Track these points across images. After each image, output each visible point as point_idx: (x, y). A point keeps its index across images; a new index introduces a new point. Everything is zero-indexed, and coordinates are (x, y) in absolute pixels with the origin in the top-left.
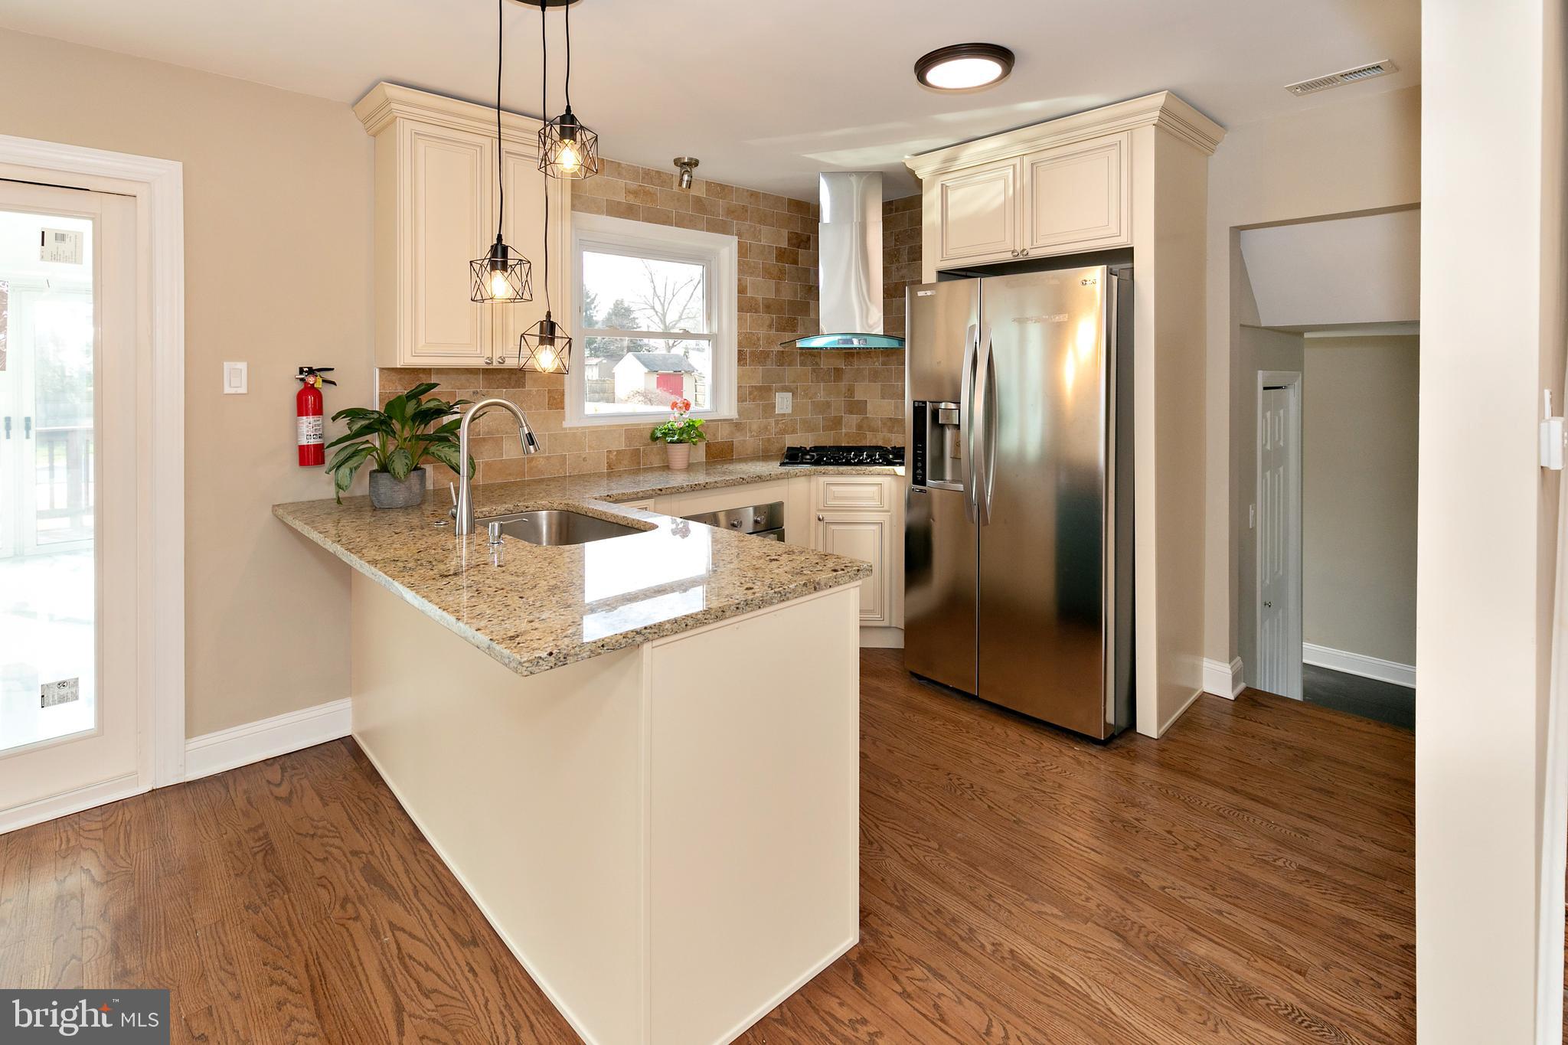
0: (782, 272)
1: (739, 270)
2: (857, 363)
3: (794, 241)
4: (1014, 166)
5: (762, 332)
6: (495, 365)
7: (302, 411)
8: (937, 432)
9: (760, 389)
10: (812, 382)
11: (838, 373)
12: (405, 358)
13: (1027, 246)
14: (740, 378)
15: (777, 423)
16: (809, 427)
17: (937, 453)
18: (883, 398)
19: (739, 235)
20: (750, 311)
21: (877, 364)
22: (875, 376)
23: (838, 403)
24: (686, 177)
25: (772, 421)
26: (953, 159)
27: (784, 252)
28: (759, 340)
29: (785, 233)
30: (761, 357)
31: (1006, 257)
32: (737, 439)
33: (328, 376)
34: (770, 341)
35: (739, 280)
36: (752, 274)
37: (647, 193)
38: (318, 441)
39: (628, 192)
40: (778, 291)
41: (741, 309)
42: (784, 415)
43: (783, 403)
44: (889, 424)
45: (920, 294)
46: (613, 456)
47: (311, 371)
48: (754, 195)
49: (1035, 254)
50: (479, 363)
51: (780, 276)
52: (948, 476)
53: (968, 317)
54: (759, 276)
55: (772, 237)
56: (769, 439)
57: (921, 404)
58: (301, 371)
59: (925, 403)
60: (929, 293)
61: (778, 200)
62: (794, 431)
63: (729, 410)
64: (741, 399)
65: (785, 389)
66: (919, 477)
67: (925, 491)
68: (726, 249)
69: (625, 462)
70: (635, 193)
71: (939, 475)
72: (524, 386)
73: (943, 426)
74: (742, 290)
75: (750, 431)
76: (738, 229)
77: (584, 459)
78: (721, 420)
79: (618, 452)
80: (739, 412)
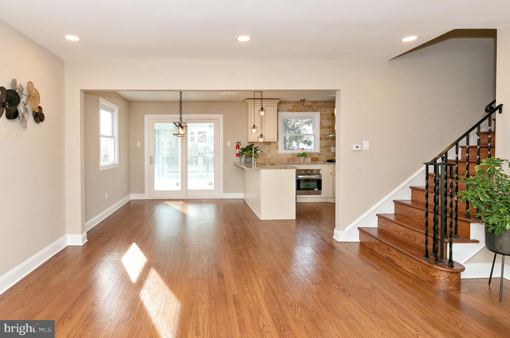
1: (320, 119)
7: (237, 148)
9: (327, 146)
12: (250, 140)
14: (320, 144)
15: (331, 154)
19: (320, 112)
20: (323, 128)
24: (303, 103)
28: (325, 134)
30: (326, 138)
32: (320, 157)
33: (240, 143)
35: (320, 122)
36: (324, 120)
37: (296, 106)
38: (238, 153)
39: (292, 107)
41: (321, 128)
42: (333, 152)
43: (333, 149)
47: (238, 143)
48: (325, 102)
54: (326, 120)
58: (237, 143)
63: (318, 150)
64: (321, 148)
68: (317, 115)
69: (291, 160)
70: (294, 107)
72: (270, 145)
74: (321, 124)
75: (324, 155)
76: (320, 110)
77: (283, 159)
78: (315, 153)
79: (290, 158)
80: (320, 151)
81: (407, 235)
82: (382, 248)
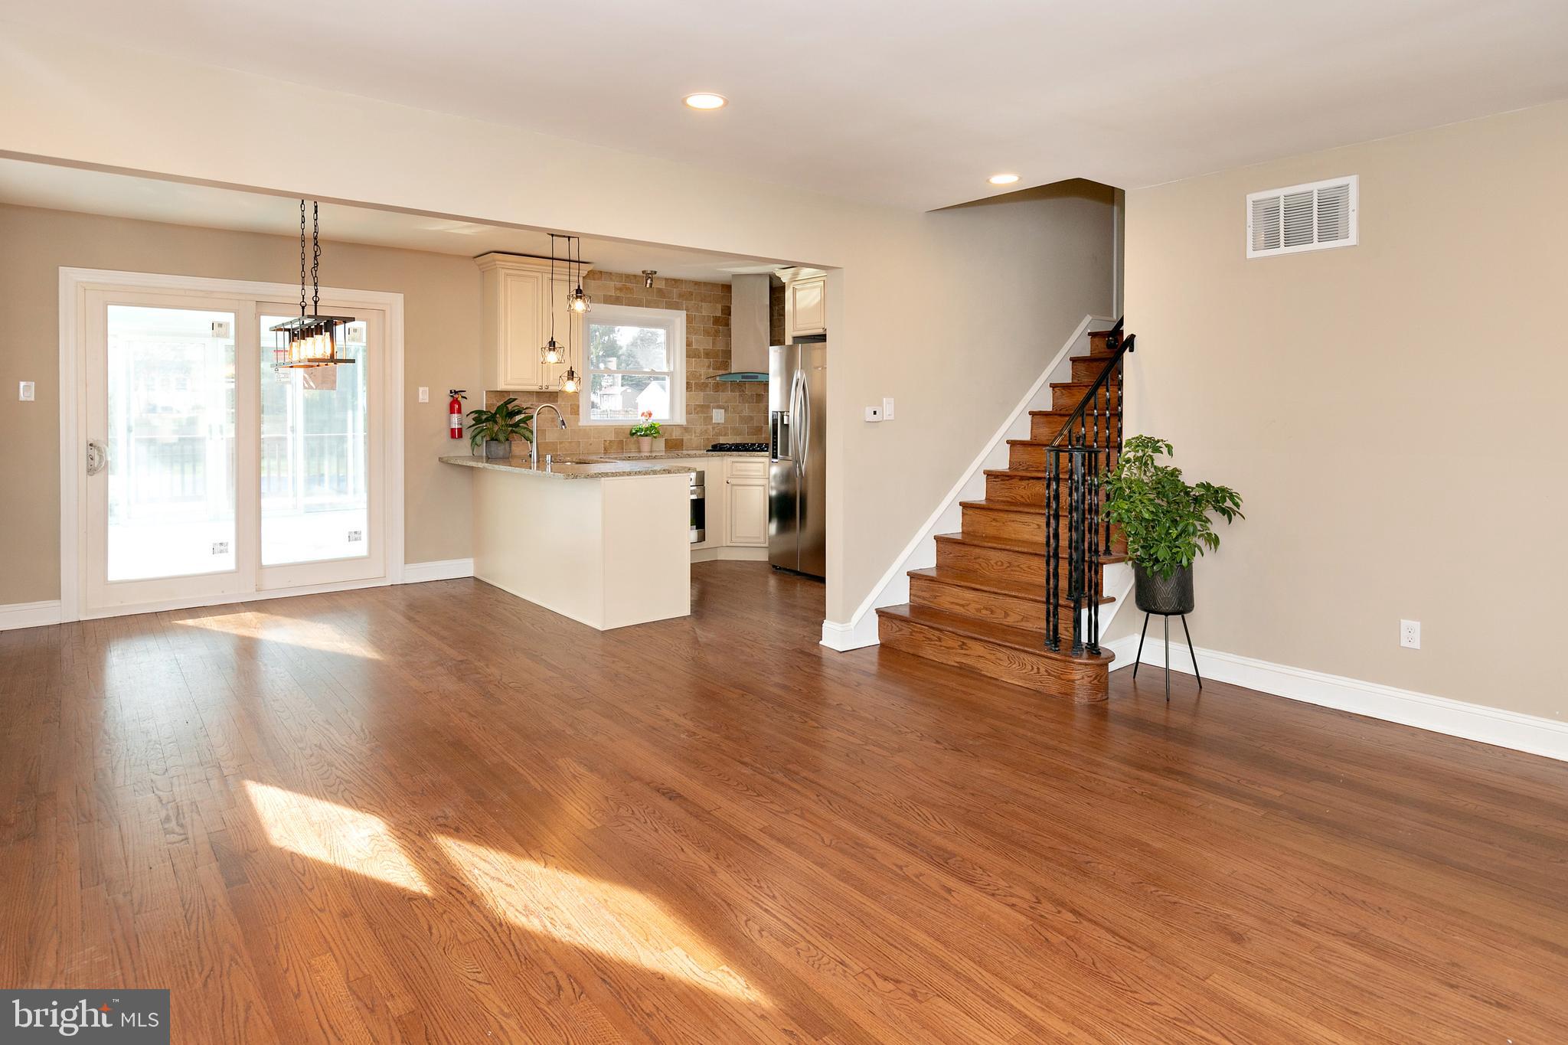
0: (717, 332)
1: (687, 331)
4: (824, 282)
5: (703, 371)
6: (544, 389)
7: (452, 411)
8: (785, 429)
9: (701, 406)
10: (738, 402)
12: (502, 386)
14: (687, 399)
15: (713, 428)
16: (729, 432)
19: (687, 310)
20: (694, 357)
24: (649, 281)
25: (710, 427)
26: (797, 274)
27: (718, 319)
28: (701, 375)
29: (719, 306)
30: (703, 387)
32: (686, 437)
33: (463, 394)
34: (708, 376)
35: (687, 338)
36: (695, 334)
37: (628, 289)
38: (460, 427)
39: (616, 289)
40: (714, 343)
41: (688, 356)
42: (719, 424)
46: (607, 444)
47: (456, 392)
48: (697, 283)
50: (535, 388)
51: (713, 334)
54: (699, 335)
55: (709, 310)
56: (708, 439)
57: (776, 413)
58: (451, 392)
59: (778, 412)
61: (713, 286)
62: (724, 434)
63: (680, 419)
64: (688, 413)
65: (719, 407)
66: (775, 455)
68: (679, 319)
69: (615, 447)
70: (620, 289)
72: (557, 401)
74: (689, 344)
75: (695, 433)
76: (687, 307)
77: (590, 444)
78: (674, 425)
79: (610, 441)
80: (687, 421)
81: (986, 609)
82: (945, 647)
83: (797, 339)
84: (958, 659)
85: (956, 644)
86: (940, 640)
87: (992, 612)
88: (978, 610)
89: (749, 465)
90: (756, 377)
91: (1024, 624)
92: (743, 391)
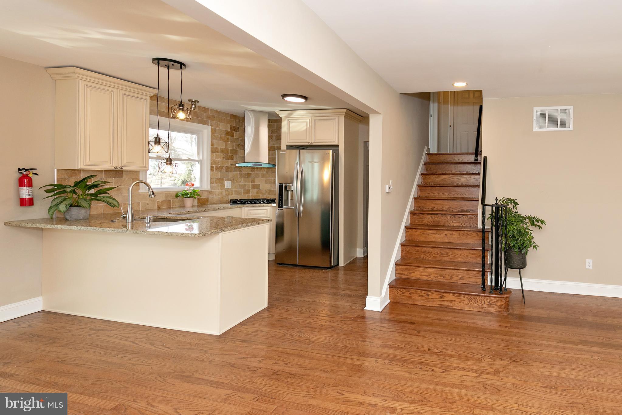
1: (211, 138)
2: (256, 171)
3: (233, 129)
4: (309, 119)
5: (220, 160)
6: (119, 169)
7: (22, 185)
8: (286, 192)
9: (219, 179)
10: (239, 177)
11: (249, 175)
12: (81, 166)
13: (313, 142)
14: (211, 175)
15: (225, 191)
16: (238, 193)
17: (286, 198)
18: (266, 183)
19: (212, 126)
20: (216, 152)
21: (264, 172)
22: (263, 176)
23: (249, 185)
24: (193, 106)
25: (224, 191)
26: (292, 114)
27: (229, 133)
28: (219, 162)
29: (229, 126)
30: (220, 168)
31: (307, 144)
32: (210, 197)
34: (223, 163)
35: (211, 141)
36: (216, 139)
40: (226, 145)
41: (212, 151)
42: (228, 189)
43: (228, 184)
44: (269, 192)
45: (281, 152)
46: (160, 203)
48: (217, 112)
49: (315, 144)
50: (112, 168)
51: (227, 140)
52: (289, 205)
53: (296, 160)
54: (219, 140)
55: (225, 127)
56: (222, 197)
57: (281, 184)
58: (20, 169)
59: (283, 184)
60: (284, 152)
61: (226, 114)
62: (232, 194)
63: (207, 186)
64: (212, 183)
65: (229, 180)
66: (281, 206)
67: (282, 209)
68: (206, 131)
69: (165, 205)
71: (287, 204)
72: (122, 177)
73: (288, 191)
74: (212, 145)
75: (215, 194)
76: (211, 124)
77: (148, 204)
78: (204, 190)
79: (162, 201)
80: (211, 187)
81: (441, 276)
82: (431, 298)
83: (289, 147)
84: (440, 303)
85: (438, 296)
86: (428, 295)
87: (444, 277)
88: (436, 277)
89: (258, 211)
90: (261, 165)
91: (461, 281)
92: (241, 171)
